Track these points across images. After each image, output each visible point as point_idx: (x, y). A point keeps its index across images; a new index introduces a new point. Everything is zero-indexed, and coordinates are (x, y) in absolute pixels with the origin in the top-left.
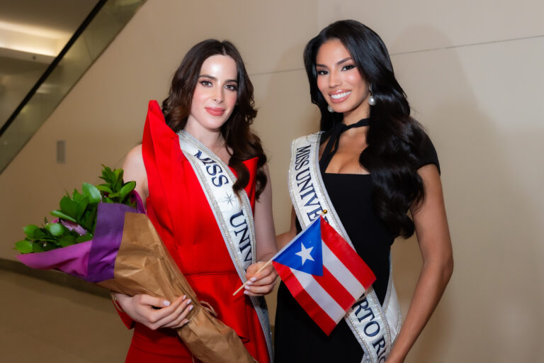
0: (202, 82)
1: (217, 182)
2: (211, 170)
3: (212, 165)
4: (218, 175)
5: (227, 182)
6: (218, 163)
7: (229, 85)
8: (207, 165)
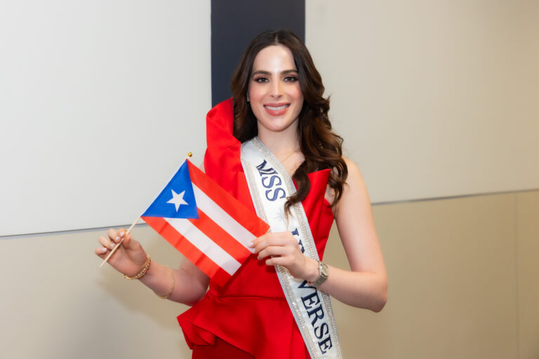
0: (257, 80)
1: (271, 195)
2: (267, 182)
3: (270, 176)
4: (274, 188)
5: (284, 197)
6: (279, 175)
7: (288, 77)
8: (264, 176)
